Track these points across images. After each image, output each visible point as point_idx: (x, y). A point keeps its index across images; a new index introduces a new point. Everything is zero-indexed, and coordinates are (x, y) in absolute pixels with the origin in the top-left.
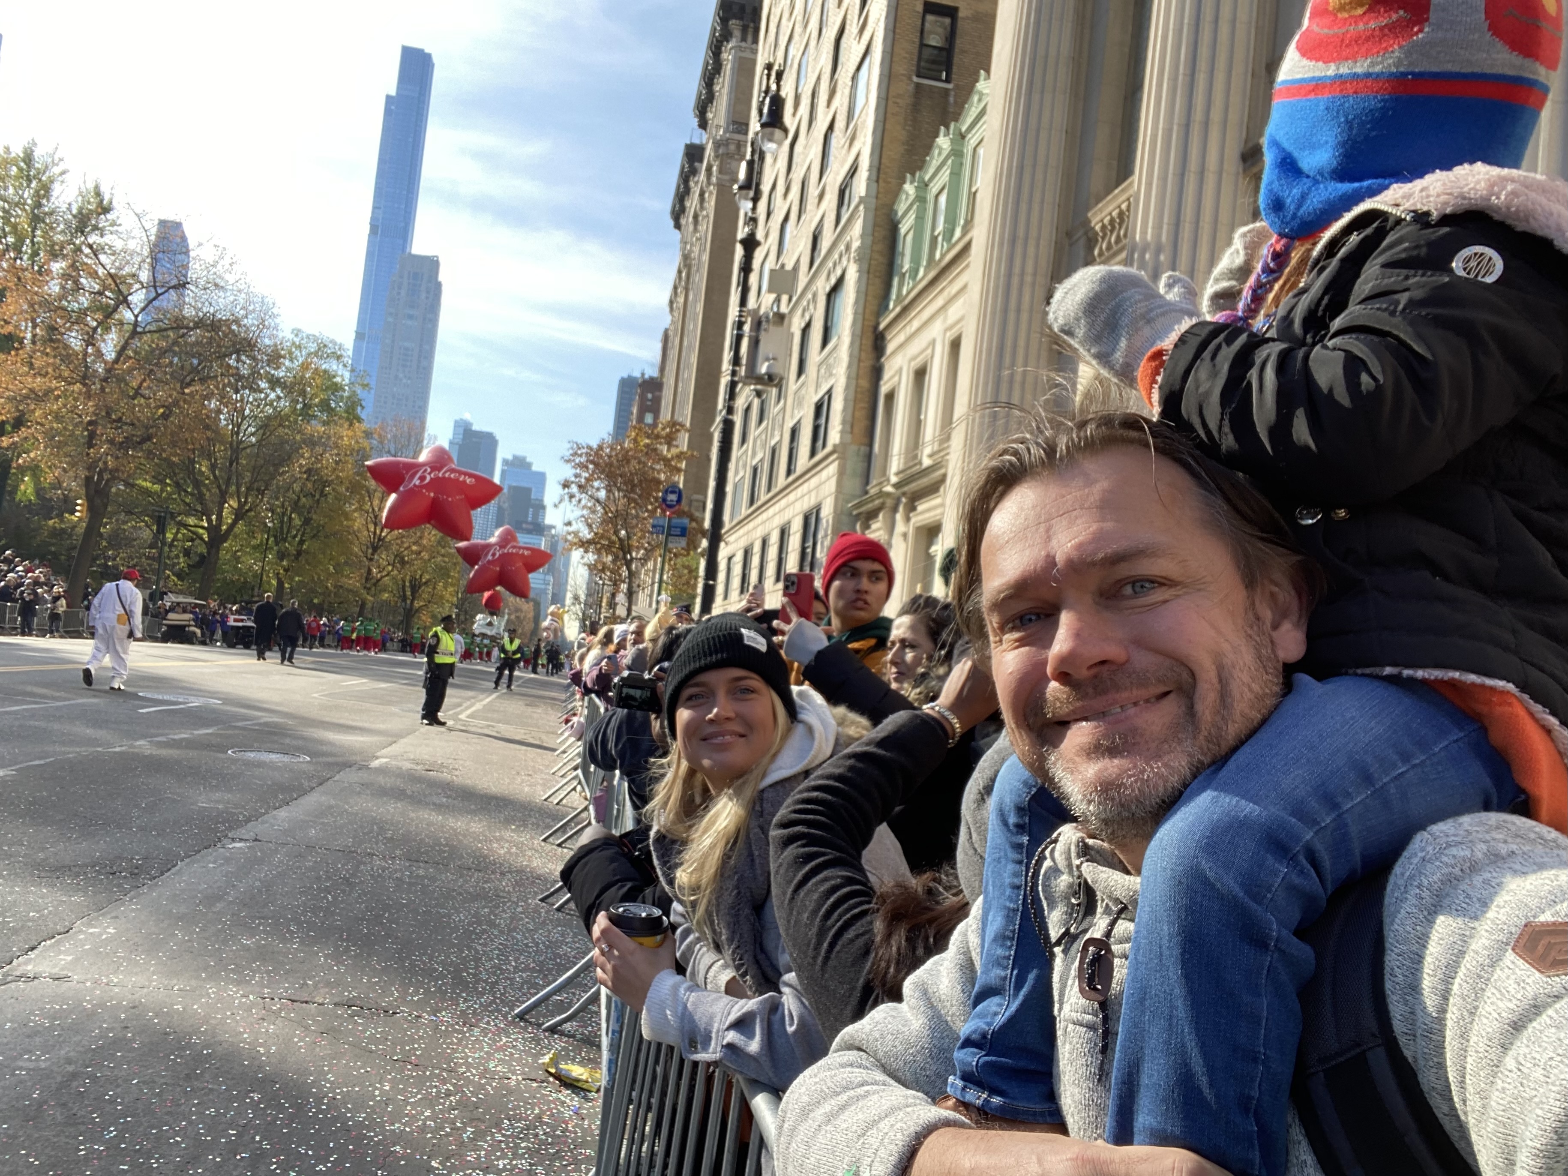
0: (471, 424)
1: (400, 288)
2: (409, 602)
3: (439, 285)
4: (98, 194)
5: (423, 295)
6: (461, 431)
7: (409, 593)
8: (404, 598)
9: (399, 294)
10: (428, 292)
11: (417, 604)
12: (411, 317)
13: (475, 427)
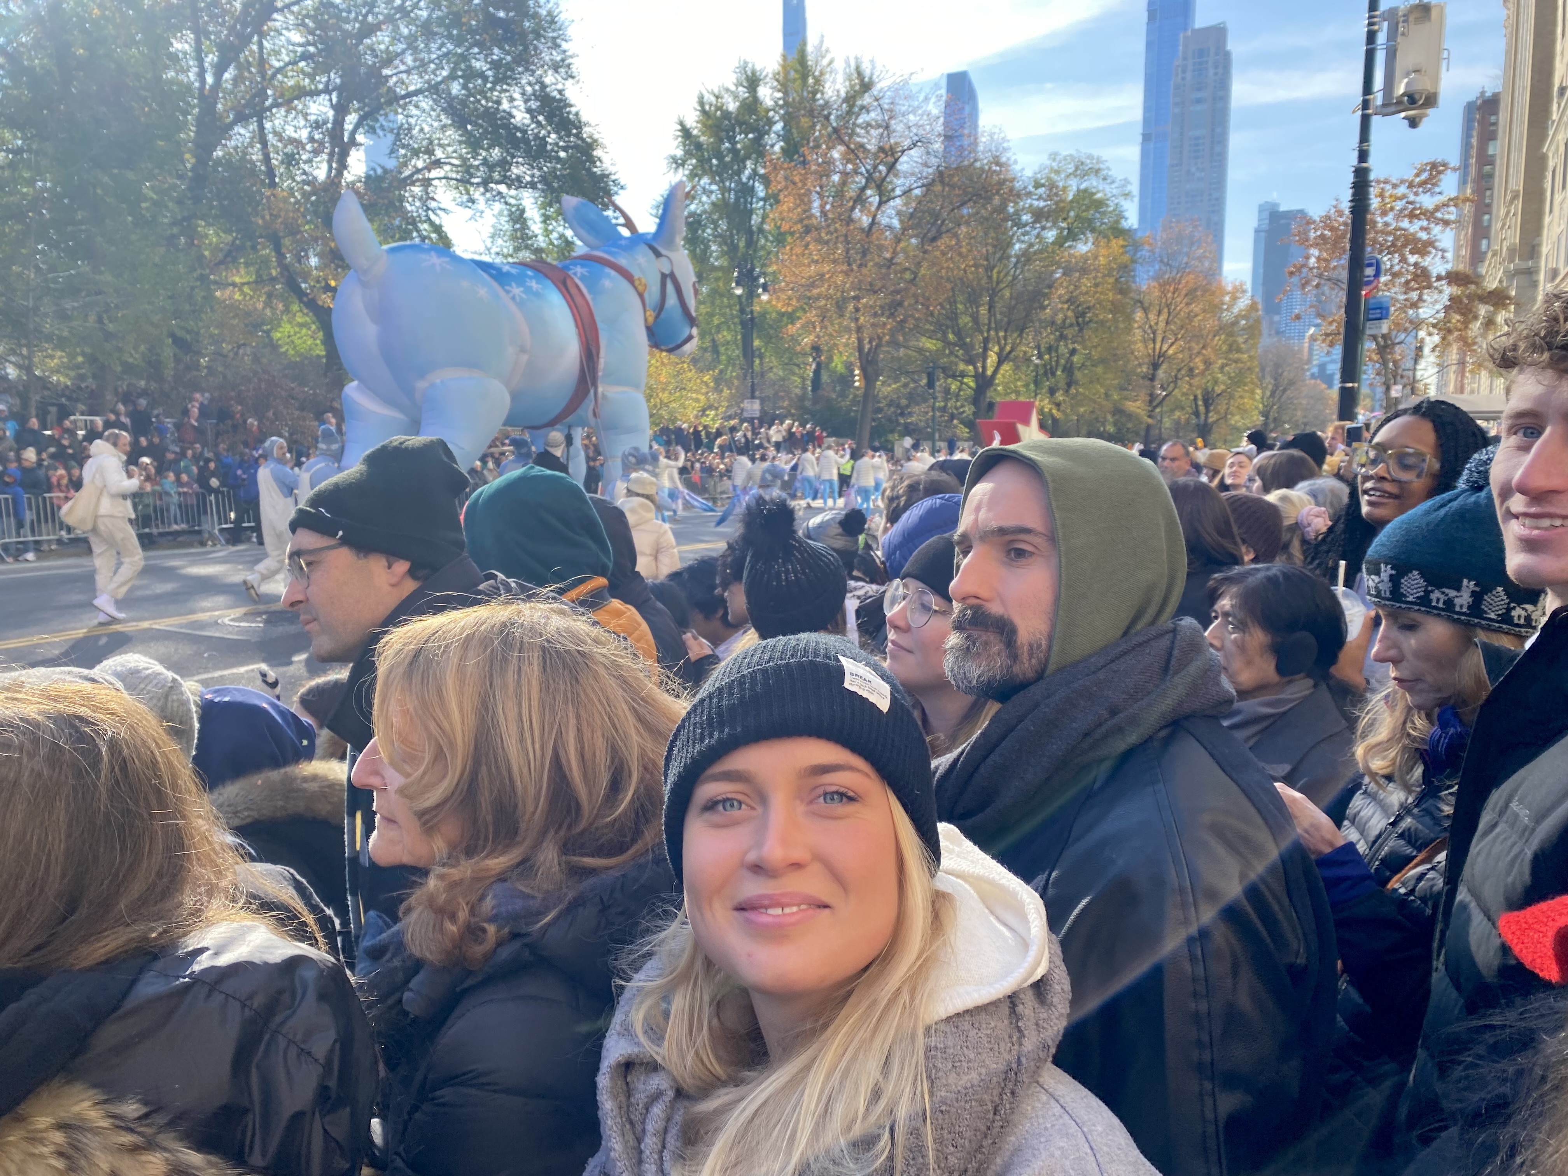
0: (1277, 205)
1: (1184, 72)
2: (1203, 417)
3: (1227, 55)
4: (860, 74)
5: (1211, 72)
6: (1266, 214)
7: (1202, 409)
8: (1197, 414)
9: (1183, 79)
10: (1216, 67)
11: (1213, 417)
12: (1199, 101)
13: (1283, 208)
